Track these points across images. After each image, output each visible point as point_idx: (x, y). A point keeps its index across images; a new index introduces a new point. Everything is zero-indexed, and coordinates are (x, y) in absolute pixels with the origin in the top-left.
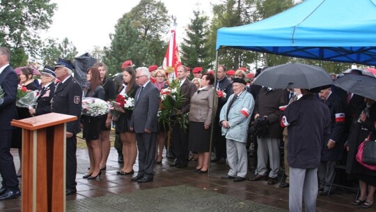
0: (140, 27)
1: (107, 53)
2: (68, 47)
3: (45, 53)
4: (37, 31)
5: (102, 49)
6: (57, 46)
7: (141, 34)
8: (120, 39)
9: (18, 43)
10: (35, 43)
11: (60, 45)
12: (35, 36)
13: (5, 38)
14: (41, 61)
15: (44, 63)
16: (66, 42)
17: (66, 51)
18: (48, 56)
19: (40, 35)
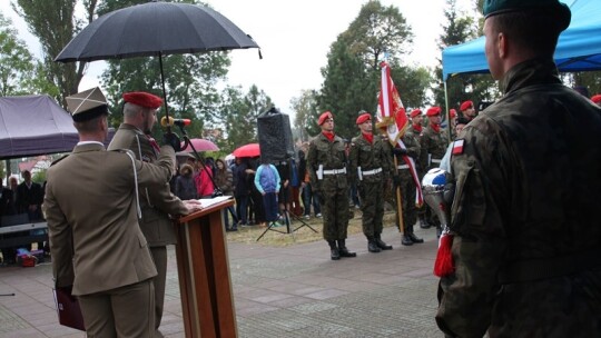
0: (366, 52)
1: (317, 98)
2: (259, 98)
3: (226, 111)
4: (212, 81)
5: (310, 94)
6: (242, 99)
7: (370, 62)
8: (334, 76)
9: (185, 104)
10: (210, 100)
11: (246, 97)
12: (208, 89)
13: (166, 99)
14: (223, 127)
15: (228, 128)
16: (254, 91)
17: (256, 106)
18: (230, 117)
19: (215, 87)
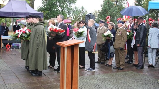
0: (114, 2)
2: (83, 10)
4: (71, 4)
5: (98, 11)
6: (79, 10)
7: (114, 4)
8: (105, 7)
9: (63, 9)
10: (70, 9)
11: (80, 10)
12: (70, 6)
13: (58, 7)
14: (72, 17)
15: (74, 17)
16: (82, 8)
17: (82, 12)
18: (75, 14)
19: (72, 6)
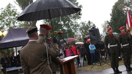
1: (109, 23)
2: (91, 24)
3: (81, 29)
4: (76, 20)
8: (114, 16)
9: (68, 28)
10: (76, 26)
11: (87, 24)
12: (75, 23)
13: (62, 27)
14: (80, 34)
15: (82, 34)
16: (89, 22)
17: (90, 27)
19: (77, 22)
